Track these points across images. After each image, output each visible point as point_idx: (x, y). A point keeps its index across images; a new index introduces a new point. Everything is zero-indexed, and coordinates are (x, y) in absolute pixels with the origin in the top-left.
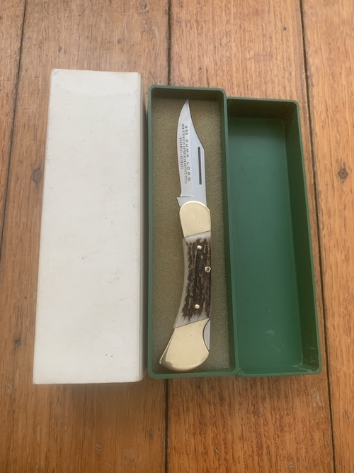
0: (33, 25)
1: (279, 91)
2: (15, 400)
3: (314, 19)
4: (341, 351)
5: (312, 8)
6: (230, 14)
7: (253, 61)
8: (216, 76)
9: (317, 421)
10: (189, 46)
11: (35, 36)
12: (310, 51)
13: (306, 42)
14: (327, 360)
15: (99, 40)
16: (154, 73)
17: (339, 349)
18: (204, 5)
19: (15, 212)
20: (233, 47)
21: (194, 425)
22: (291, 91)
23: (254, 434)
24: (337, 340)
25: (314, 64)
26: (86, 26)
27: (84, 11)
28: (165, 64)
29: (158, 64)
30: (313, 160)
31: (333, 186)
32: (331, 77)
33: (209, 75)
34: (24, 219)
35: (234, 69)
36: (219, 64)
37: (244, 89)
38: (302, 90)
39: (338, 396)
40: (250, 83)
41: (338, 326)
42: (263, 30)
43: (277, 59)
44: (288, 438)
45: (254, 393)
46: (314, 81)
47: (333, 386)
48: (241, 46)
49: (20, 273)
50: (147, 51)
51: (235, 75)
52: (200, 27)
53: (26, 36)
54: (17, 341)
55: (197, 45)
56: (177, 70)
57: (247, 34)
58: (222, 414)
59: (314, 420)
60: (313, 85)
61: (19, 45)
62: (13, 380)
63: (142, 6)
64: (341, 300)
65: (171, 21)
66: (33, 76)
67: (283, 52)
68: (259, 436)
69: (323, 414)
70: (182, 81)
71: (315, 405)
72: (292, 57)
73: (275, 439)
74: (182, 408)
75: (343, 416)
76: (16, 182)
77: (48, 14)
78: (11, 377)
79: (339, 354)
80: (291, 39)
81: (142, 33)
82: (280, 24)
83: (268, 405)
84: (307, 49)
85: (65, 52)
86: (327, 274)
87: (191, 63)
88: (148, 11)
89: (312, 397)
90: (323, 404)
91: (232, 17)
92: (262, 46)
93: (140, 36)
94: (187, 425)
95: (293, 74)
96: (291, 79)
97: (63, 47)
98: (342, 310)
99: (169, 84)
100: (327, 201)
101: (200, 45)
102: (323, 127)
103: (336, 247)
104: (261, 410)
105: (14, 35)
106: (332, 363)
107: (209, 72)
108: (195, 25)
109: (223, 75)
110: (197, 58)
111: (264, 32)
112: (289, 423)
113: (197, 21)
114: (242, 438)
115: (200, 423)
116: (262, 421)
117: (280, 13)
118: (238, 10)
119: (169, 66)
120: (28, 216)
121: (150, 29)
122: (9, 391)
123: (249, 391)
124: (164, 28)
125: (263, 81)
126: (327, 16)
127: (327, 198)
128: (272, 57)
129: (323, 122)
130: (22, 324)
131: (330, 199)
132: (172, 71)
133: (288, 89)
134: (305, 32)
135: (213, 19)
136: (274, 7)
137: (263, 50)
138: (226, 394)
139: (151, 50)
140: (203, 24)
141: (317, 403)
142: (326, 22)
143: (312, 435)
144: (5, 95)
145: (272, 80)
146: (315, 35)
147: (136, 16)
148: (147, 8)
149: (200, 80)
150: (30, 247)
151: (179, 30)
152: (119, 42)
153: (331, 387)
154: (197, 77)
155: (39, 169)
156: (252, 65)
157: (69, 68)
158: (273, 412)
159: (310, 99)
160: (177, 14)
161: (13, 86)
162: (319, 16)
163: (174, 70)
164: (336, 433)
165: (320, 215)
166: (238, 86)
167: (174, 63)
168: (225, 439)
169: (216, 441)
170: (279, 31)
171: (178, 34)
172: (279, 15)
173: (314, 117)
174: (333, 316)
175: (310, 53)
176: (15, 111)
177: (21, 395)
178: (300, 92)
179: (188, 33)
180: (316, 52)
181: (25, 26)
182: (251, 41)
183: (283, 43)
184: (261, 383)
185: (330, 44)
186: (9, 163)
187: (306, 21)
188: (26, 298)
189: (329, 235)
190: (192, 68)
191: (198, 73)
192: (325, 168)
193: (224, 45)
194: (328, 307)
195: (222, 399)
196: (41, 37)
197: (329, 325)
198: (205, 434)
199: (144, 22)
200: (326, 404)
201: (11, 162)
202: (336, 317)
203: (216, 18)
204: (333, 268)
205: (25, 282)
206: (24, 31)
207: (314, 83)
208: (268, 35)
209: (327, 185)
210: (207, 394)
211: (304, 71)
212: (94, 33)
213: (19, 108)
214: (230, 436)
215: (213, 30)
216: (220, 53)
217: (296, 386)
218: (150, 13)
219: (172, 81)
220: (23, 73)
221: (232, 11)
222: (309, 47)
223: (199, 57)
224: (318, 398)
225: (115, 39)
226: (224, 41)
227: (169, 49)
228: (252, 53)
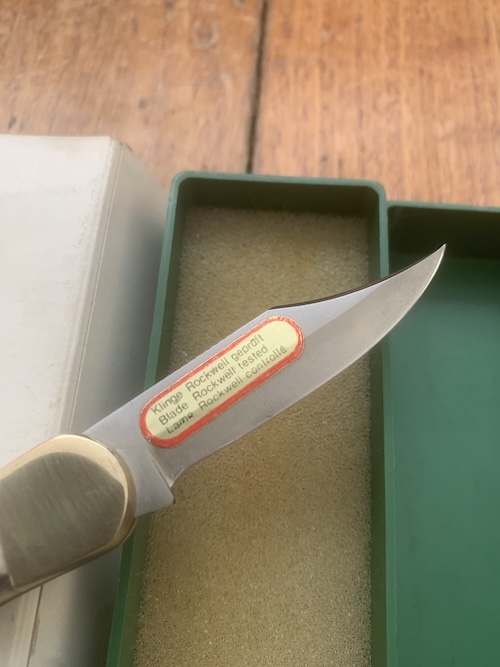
6: (397, 48)
7: (452, 143)
10: (300, 112)
15: (99, 101)
18: (339, 32)
20: (404, 114)
28: (241, 146)
33: (345, 172)
35: (407, 160)
36: (370, 147)
48: (423, 112)
50: (202, 121)
52: (327, 73)
55: (318, 110)
57: (437, 86)
63: (201, 36)
65: (263, 64)
81: (196, 87)
87: (304, 146)
88: (213, 46)
91: (402, 55)
92: (473, 111)
93: (189, 93)
97: (19, 119)
101: (325, 108)
107: (345, 166)
108: (317, 70)
110: (318, 136)
111: (478, 82)
113: (323, 66)
118: (416, 40)
119: (251, 152)
121: (215, 80)
124: (246, 77)
125: (479, 187)
132: (256, 163)
135: (358, 57)
137: (477, 118)
139: (213, 120)
140: (336, 68)
147: (186, 56)
148: (212, 40)
151: (280, 82)
152: (142, 104)
156: (450, 152)
160: (277, 49)
163: (261, 163)
167: (262, 148)
171: (276, 88)
179: (299, 87)
182: (447, 100)
190: (306, 158)
193: (382, 109)
199: (203, 66)
203: (365, 56)
208: (487, 88)
212: (91, 90)
215: (358, 80)
216: (372, 127)
221: (402, 42)
223: (323, 133)
225: (134, 100)
226: (383, 100)
227: (255, 120)
228: (450, 125)
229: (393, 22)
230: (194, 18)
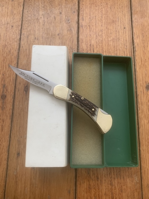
0: (25, 29)
1: (122, 54)
2: (17, 177)
3: (136, 24)
4: (146, 160)
5: (136, 19)
6: (102, 22)
7: (112, 41)
8: (97, 48)
9: (136, 188)
10: (86, 36)
11: (26, 33)
12: (135, 37)
13: (133, 33)
14: (140, 164)
15: (50, 34)
16: (72, 47)
17: (145, 159)
18: (92, 19)
19: (17, 103)
20: (104, 36)
21: (86, 189)
22: (127, 53)
23: (110, 193)
24: (144, 155)
25: (136, 43)
26: (45, 29)
27: (45, 23)
28: (76, 43)
29: (74, 43)
30: (136, 82)
31: (144, 93)
32: (143, 48)
33: (94, 48)
34: (21, 106)
35: (104, 45)
36: (98, 43)
37: (108, 53)
38: (131, 53)
39: (145, 178)
40: (110, 50)
41: (145, 149)
42: (116, 29)
43: (121, 40)
44: (124, 194)
45: (110, 176)
46: (136, 49)
47: (143, 174)
48: (107, 36)
49: (19, 127)
50: (69, 38)
51: (104, 47)
52: (90, 28)
53: (22, 33)
54: (18, 154)
55: (89, 36)
56: (81, 45)
57: (109, 31)
58: (98, 184)
59: (135, 188)
60: (136, 51)
61: (20, 37)
62: (17, 169)
63: (67, 20)
64: (146, 139)
65: (79, 26)
66: (25, 49)
67: (124, 38)
68: (112, 194)
69: (138, 185)
70: (83, 50)
71: (135, 182)
72: (128, 40)
73: (119, 195)
74: (82, 182)
75: (147, 186)
76: (18, 91)
77: (31, 24)
78: (16, 168)
79: (145, 161)
80: (127, 32)
81: (67, 31)
82: (123, 26)
83: (116, 181)
84: (134, 36)
85: (37, 39)
86: (141, 129)
87: (87, 43)
88: (70, 22)
89: (134, 178)
90: (139, 181)
91: (103, 24)
92: (115, 35)
93: (66, 32)
94: (84, 188)
95: (128, 47)
96: (127, 49)
97: (36, 38)
98: (146, 143)
99: (78, 52)
100: (141, 99)
101: (90, 35)
102: (140, 68)
103: (145, 117)
104: (113, 183)
105: (18, 33)
106: (142, 165)
107: (94, 46)
108: (88, 27)
109: (100, 47)
110: (89, 41)
111: (116, 30)
112: (124, 189)
113: (89, 26)
114: (105, 194)
115: (89, 188)
116: (114, 188)
117: (123, 22)
118: (106, 21)
119: (78, 44)
120: (22, 105)
121: (71, 30)
122: (15, 174)
123: (109, 175)
124: (76, 29)
125: (116, 50)
126: (142, 22)
127: (141, 97)
128: (119, 40)
129: (140, 66)
130: (20, 147)
131: (142, 98)
132: (79, 46)
133: (126, 53)
134: (133, 29)
135: (96, 25)
136: (120, 19)
137: (116, 37)
138: (99, 177)
139: (71, 38)
140: (92, 27)
141: (136, 181)
142: (142, 25)
143: (134, 194)
144: (14, 57)
145: (119, 49)
146: (137, 30)
147: (65, 24)
148: (69, 21)
149: (90, 50)
150: (23, 117)
151: (82, 30)
152: (58, 35)
153: (142, 174)
154: (89, 48)
155: (27, 86)
156: (111, 43)
157: (39, 45)
158: (118, 184)
159: (135, 57)
160: (81, 23)
161: (17, 53)
162: (139, 22)
163: (80, 46)
164: (144, 193)
165: (138, 104)
166: (106, 52)
167: (80, 43)
168: (99, 195)
169: (95, 195)
170: (122, 29)
171: (82, 31)
172: (122, 23)
173: (136, 64)
174: (143, 146)
175: (135, 38)
176: (18, 63)
177: (20, 175)
178: (130, 54)
179: (86, 31)
180: (137, 37)
181: (22, 29)
182: (111, 33)
183: (124, 34)
184: (113, 173)
185: (143, 34)
186: (15, 84)
187: (133, 24)
188: (22, 137)
189: (142, 113)
190: (87, 45)
191: (89, 47)
192: (141, 85)
193: (100, 35)
194: (141, 142)
195: (98, 178)
196: (28, 34)
197: (141, 149)
198: (91, 192)
199: (68, 27)
200: (140, 181)
201: (16, 84)
202: (144, 146)
203: (97, 24)
204: (143, 126)
205: (21, 131)
206: (22, 32)
207: (136, 50)
208: (118, 31)
209: (141, 92)
210: (92, 176)
211: (132, 45)
212: (48, 31)
213: (19, 62)
214: (101, 193)
215: (96, 29)
216: (98, 39)
217: (127, 174)
218: (70, 23)
219: (79, 51)
220: (21, 48)
221: (103, 21)
222: (135, 35)
224: (136, 179)
225: (57, 33)
226: (100, 33)
227: (78, 37)
228: (111, 38)
229: (102, 17)
230: (66, 16)
